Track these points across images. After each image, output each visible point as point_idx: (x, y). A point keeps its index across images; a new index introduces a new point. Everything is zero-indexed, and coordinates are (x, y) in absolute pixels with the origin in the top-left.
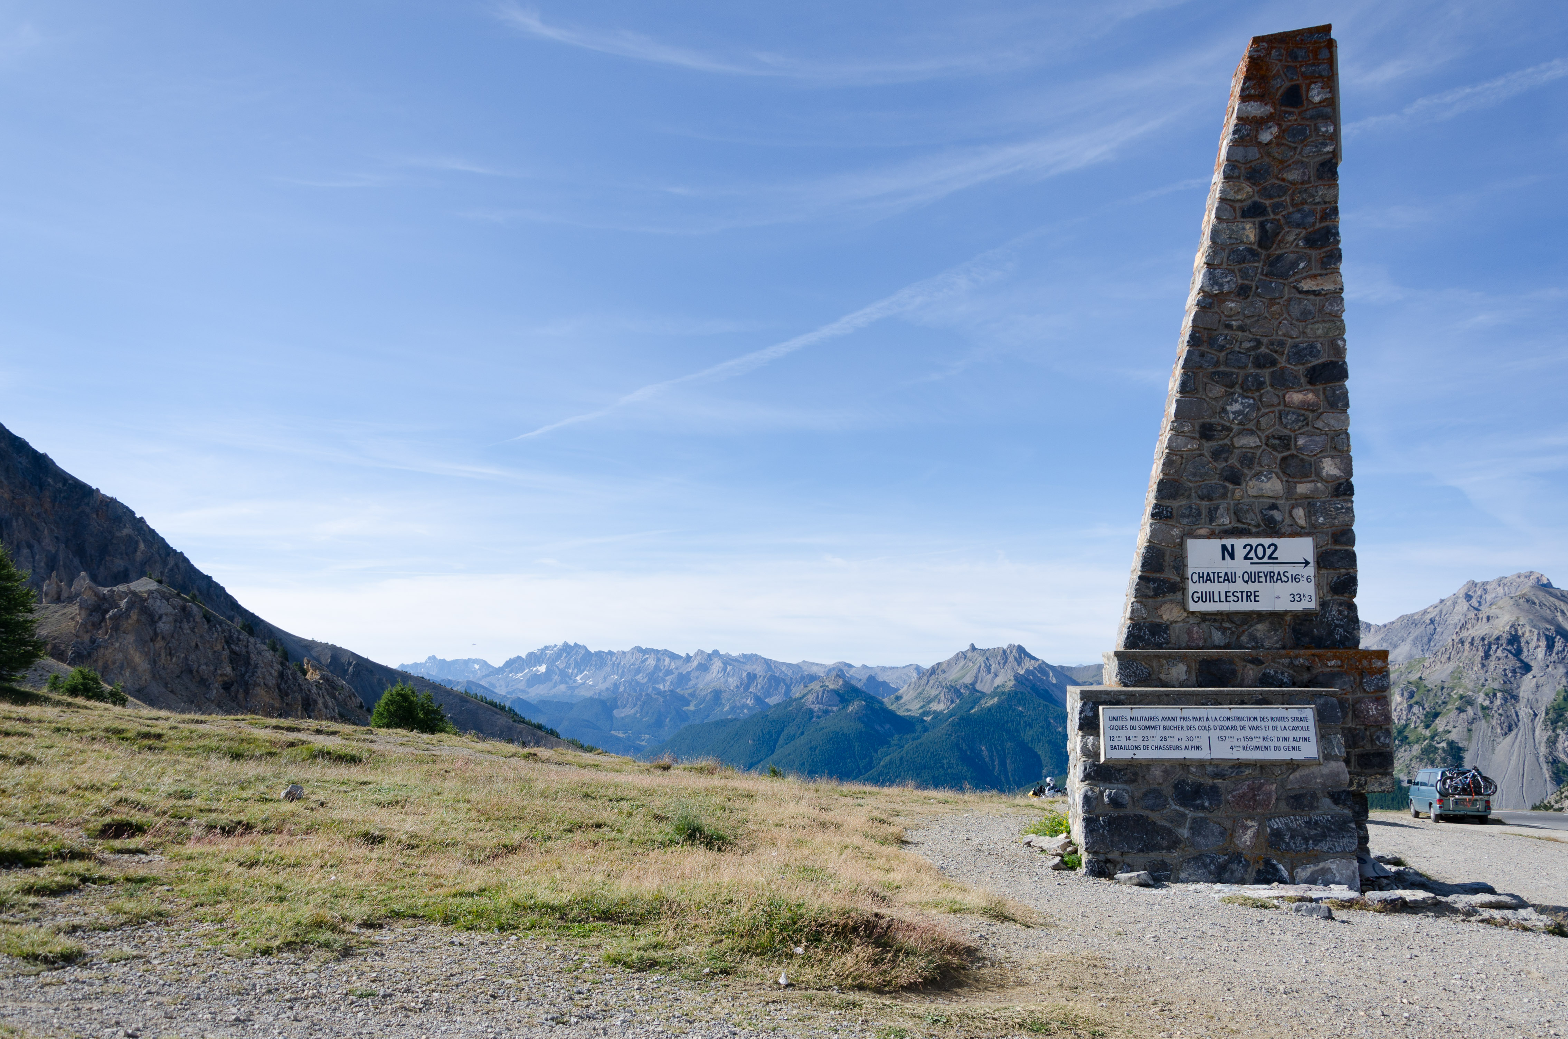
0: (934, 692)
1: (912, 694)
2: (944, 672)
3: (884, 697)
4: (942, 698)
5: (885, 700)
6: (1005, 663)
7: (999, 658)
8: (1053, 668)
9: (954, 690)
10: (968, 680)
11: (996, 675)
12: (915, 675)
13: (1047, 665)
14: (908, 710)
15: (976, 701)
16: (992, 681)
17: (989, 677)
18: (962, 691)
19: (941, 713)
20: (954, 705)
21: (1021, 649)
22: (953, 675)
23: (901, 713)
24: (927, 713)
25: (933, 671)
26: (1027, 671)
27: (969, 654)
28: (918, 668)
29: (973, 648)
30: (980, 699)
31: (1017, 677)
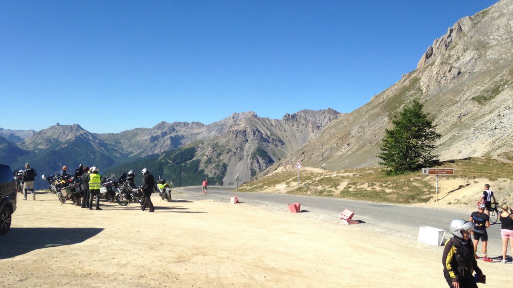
0: (40, 141)
1: (30, 141)
2: (45, 133)
3: (17, 142)
4: (43, 143)
5: (18, 144)
6: (71, 131)
7: (69, 129)
8: (91, 134)
9: (48, 140)
10: (55, 137)
11: (67, 136)
12: (32, 134)
13: (89, 132)
14: (27, 148)
15: (59, 145)
16: (66, 137)
17: (64, 136)
18: (52, 141)
19: (43, 149)
20: (48, 146)
21: (79, 126)
22: (49, 134)
23: (25, 149)
24: (37, 149)
25: (40, 133)
26: (81, 135)
27: (56, 127)
28: (34, 131)
29: (58, 124)
30: (60, 144)
31: (76, 137)
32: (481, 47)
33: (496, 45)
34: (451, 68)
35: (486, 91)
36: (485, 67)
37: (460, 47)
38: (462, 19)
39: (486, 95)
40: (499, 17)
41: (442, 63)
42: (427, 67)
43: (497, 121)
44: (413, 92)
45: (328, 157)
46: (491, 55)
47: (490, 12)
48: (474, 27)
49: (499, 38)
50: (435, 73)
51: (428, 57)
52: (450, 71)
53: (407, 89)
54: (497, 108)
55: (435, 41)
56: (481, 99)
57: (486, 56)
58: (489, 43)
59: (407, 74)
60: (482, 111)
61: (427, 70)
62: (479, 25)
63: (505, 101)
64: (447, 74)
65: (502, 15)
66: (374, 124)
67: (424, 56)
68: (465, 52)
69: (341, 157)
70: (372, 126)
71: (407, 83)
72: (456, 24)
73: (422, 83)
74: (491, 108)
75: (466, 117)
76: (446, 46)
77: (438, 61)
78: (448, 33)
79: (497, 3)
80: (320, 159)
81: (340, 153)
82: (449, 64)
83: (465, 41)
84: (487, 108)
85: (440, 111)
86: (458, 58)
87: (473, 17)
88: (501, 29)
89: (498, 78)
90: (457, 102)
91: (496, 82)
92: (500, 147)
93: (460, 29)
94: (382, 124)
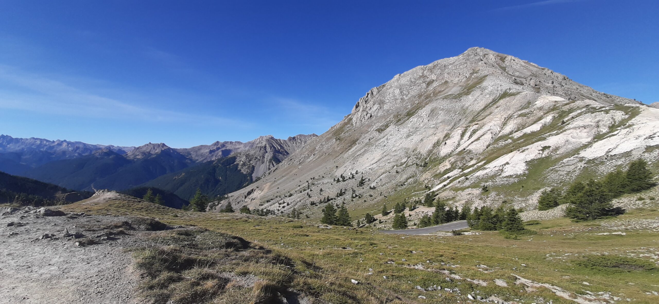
0: (138, 154)
1: (131, 154)
2: (141, 148)
3: (123, 154)
4: (140, 155)
6: (159, 147)
7: (157, 146)
8: (172, 149)
9: (144, 153)
10: (148, 151)
11: (156, 150)
12: (133, 149)
14: (129, 158)
17: (154, 150)
18: (146, 153)
20: (143, 157)
21: (163, 144)
25: (138, 148)
26: (165, 149)
27: (149, 145)
28: (134, 147)
29: (150, 143)
31: (162, 151)
32: (382, 103)
33: (388, 102)
34: (367, 113)
35: (382, 126)
36: (383, 114)
37: (371, 103)
38: (373, 88)
39: (382, 128)
40: (390, 88)
41: (363, 111)
42: (356, 113)
43: (386, 142)
44: (349, 125)
45: (303, 162)
46: (386, 107)
47: (386, 85)
48: (378, 93)
49: (390, 99)
50: (359, 116)
51: (357, 107)
52: (366, 115)
53: (346, 124)
54: (387, 135)
55: (360, 99)
56: (380, 130)
57: (383, 108)
58: (385, 101)
59: (347, 116)
60: (380, 137)
61: (356, 114)
62: (381, 91)
63: (390, 131)
64: (365, 116)
65: (391, 87)
66: (328, 143)
67: (355, 106)
68: (374, 105)
69: (309, 162)
70: (327, 144)
71: (346, 121)
72: (370, 91)
73: (353, 121)
74: (384, 135)
75: (373, 140)
76: (365, 102)
77: (361, 109)
78: (366, 95)
79: (389, 82)
80: (298, 163)
81: (309, 160)
82: (366, 111)
83: (374, 100)
84: (382, 135)
85: (361, 136)
86: (371, 108)
87: (378, 87)
88: (391, 94)
89: (388, 119)
90: (369, 132)
91: (387, 121)
92: (386, 156)
93: (372, 93)
94: (332, 143)
